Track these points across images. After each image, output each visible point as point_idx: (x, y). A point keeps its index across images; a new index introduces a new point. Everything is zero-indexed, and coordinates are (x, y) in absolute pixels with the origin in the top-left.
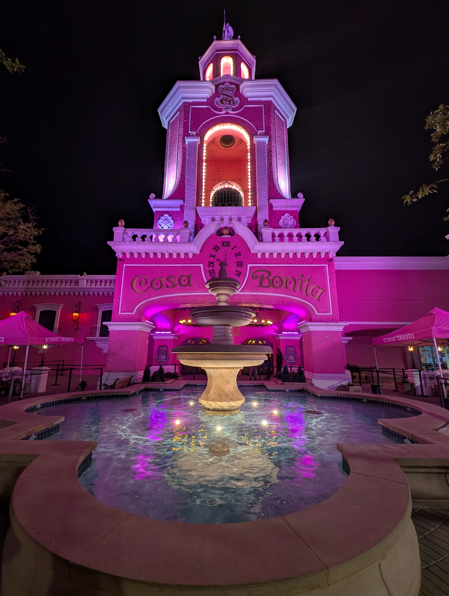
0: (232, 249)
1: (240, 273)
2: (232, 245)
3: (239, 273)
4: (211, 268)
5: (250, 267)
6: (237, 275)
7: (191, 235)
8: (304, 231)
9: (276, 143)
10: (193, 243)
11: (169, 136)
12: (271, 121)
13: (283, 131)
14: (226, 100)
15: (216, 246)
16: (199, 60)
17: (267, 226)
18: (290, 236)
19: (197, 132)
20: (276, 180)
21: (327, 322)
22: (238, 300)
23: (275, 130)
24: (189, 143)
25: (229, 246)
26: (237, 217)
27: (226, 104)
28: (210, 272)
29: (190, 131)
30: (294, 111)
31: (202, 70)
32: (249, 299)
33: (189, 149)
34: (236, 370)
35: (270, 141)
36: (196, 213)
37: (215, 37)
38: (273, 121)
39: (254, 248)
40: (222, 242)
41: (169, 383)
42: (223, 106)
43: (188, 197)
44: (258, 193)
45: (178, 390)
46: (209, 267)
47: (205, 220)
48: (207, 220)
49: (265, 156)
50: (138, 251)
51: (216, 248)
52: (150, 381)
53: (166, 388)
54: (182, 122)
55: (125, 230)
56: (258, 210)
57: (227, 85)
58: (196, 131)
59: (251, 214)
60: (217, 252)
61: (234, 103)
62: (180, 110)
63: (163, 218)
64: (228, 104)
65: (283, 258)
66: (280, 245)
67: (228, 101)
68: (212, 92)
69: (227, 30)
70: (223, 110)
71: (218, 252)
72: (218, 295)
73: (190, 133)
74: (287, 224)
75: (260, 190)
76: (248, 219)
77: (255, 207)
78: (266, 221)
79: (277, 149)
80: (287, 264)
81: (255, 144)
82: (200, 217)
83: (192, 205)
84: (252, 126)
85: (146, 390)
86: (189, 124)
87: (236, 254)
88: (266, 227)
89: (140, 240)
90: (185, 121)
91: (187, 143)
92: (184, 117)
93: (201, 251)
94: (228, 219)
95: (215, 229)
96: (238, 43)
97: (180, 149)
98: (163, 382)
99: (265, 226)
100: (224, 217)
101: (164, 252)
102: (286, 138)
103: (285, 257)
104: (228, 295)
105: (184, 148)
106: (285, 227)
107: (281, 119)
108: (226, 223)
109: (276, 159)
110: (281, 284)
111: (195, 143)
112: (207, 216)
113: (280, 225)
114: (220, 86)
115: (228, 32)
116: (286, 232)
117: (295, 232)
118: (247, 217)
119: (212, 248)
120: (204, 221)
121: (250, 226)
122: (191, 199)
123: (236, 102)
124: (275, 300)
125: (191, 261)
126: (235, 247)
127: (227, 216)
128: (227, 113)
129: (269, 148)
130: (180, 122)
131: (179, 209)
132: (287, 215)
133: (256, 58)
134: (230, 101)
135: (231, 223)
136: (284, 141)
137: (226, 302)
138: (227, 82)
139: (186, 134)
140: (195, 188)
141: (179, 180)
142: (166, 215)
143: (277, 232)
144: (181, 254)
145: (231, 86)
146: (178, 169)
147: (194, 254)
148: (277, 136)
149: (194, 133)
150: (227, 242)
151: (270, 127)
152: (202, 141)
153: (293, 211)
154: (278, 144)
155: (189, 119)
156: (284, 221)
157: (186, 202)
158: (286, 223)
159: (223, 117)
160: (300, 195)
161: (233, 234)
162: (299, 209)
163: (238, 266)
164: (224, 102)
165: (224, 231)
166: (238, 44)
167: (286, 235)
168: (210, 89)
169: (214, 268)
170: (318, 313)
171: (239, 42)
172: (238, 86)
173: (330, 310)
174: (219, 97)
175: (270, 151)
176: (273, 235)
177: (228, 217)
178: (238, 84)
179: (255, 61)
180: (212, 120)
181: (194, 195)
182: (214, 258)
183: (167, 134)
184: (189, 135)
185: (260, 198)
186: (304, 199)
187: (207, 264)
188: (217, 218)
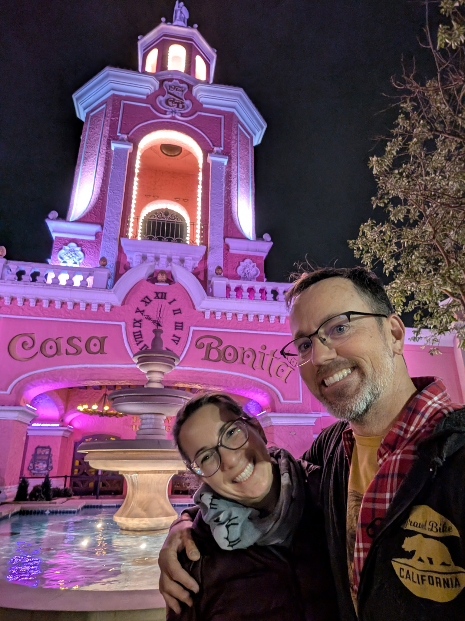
0: (170, 303)
1: (179, 338)
2: (169, 298)
3: (177, 339)
4: (137, 329)
5: (194, 331)
6: (174, 340)
7: (109, 278)
8: (269, 286)
9: (237, 165)
10: (112, 290)
11: (87, 133)
12: (232, 137)
13: (248, 150)
14: (173, 102)
15: (147, 297)
16: (138, 40)
17: (220, 274)
18: (251, 290)
19: (129, 136)
20: (236, 213)
21: (295, 413)
22: (174, 378)
23: (237, 149)
24: (116, 149)
25: (165, 298)
26: (178, 257)
27: (173, 106)
28: (136, 334)
29: (120, 133)
30: (262, 128)
31: (141, 53)
32: (190, 377)
33: (116, 157)
34: (168, 475)
35: (229, 162)
36: (119, 246)
37: (163, 19)
38: (234, 137)
39: (200, 304)
40: (156, 293)
41: (60, 503)
42: (169, 109)
43: (109, 223)
44: (210, 228)
45: (74, 512)
46: (134, 326)
47: (133, 258)
48: (134, 257)
49: (222, 182)
50: (24, 296)
51: (146, 301)
52: (27, 500)
53: (55, 509)
54: (108, 119)
55: (7, 263)
56: (210, 251)
57: (175, 83)
58: (128, 134)
59: (200, 255)
60: (147, 307)
61: (183, 107)
62: (106, 102)
63: (67, 248)
64: (176, 106)
65: (240, 321)
66: (237, 302)
67: (176, 103)
68: (155, 88)
69: (180, 10)
70: (167, 113)
71: (149, 306)
72: (150, 372)
73: (119, 136)
74: (248, 273)
75: (213, 224)
76: (194, 262)
77: (205, 247)
78: (219, 268)
79: (239, 174)
80: (246, 330)
81: (209, 164)
82: (125, 252)
83: (113, 234)
84: (206, 140)
85: (22, 513)
86: (118, 123)
87: (174, 311)
88: (219, 277)
89: (29, 280)
90: (113, 119)
91: (113, 148)
92: (112, 113)
93: (123, 303)
94: (165, 260)
95: (146, 273)
96: (194, 32)
97: (102, 154)
98: (49, 502)
99: (217, 274)
100: (161, 256)
101: (66, 300)
102: (251, 160)
103: (243, 320)
104: (162, 373)
105: (108, 155)
106: (245, 278)
107: (246, 136)
108: (162, 265)
109: (236, 186)
110: (235, 358)
111: (126, 150)
112: (136, 251)
113: (239, 273)
114: (166, 83)
115: (181, 12)
116: (245, 285)
117: (258, 286)
118: (193, 259)
119: (140, 299)
120: (131, 259)
121: (196, 274)
122: (112, 225)
123: (186, 106)
124: (226, 380)
125: (108, 317)
126: (174, 300)
127: (165, 254)
128: (173, 118)
129: (228, 171)
130: (105, 119)
131: (93, 238)
132: (248, 261)
133: (217, 53)
134: (178, 104)
135: (169, 264)
136: (249, 163)
137: (160, 382)
138: (176, 79)
139: (113, 137)
140: (120, 211)
141: (97, 196)
142: (73, 244)
143: (234, 284)
144: (92, 305)
145: (181, 85)
146: (96, 181)
147: (112, 307)
148: (239, 157)
149: (125, 137)
150: (162, 293)
151: (231, 145)
152: (135, 148)
153: (257, 257)
154: (240, 167)
155: (118, 117)
156: (245, 269)
157: (106, 228)
158: (247, 271)
159: (167, 122)
160: (266, 236)
161: (172, 280)
162: (264, 255)
163: (176, 329)
164: (170, 103)
165: (159, 276)
166: (193, 34)
167: (245, 289)
168: (152, 84)
169: (141, 329)
170: (284, 399)
171: (196, 32)
172: (190, 87)
173: (299, 396)
174: (163, 96)
175: (229, 175)
176: (228, 288)
177: (166, 256)
178: (191, 85)
179: (215, 56)
180: (151, 123)
181: (118, 221)
182: (142, 314)
183: (84, 130)
184: (117, 139)
185: (213, 234)
186: (272, 243)
187: (131, 323)
188: (151, 257)
